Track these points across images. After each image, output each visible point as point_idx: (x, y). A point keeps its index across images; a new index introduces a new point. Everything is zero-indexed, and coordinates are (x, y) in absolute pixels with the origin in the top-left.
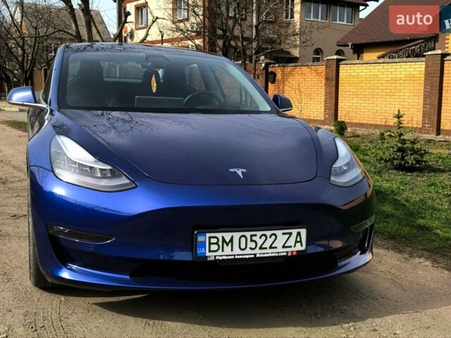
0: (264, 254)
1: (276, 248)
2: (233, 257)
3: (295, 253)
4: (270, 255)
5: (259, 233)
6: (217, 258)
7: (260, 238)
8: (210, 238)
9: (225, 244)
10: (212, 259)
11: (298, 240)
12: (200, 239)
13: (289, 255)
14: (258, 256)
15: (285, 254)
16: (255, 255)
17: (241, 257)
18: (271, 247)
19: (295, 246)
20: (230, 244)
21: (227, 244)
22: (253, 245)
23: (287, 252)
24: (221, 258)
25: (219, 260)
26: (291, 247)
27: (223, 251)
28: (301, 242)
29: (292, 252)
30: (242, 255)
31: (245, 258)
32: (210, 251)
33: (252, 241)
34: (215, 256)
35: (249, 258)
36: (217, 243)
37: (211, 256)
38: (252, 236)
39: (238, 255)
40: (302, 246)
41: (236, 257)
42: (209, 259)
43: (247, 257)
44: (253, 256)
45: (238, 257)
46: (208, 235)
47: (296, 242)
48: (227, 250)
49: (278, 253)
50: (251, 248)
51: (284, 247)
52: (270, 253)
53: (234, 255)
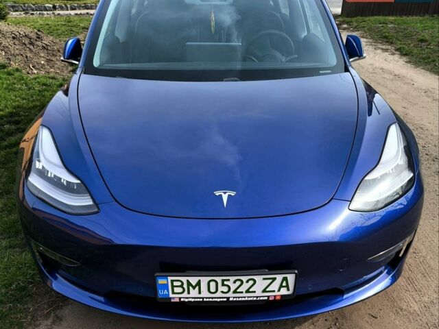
0: (239, 298)
1: (255, 292)
2: (201, 300)
3: (278, 298)
4: (246, 299)
5: (232, 279)
6: (182, 300)
7: (235, 282)
8: (172, 281)
9: (191, 288)
10: (177, 300)
11: (284, 284)
12: (161, 281)
13: (270, 299)
14: (231, 299)
15: (266, 298)
16: (228, 298)
17: (211, 300)
18: (248, 291)
19: (279, 290)
20: (197, 288)
21: (194, 288)
22: (225, 289)
23: (268, 297)
24: (187, 300)
25: (184, 302)
26: (274, 291)
27: (189, 293)
28: (287, 286)
29: (275, 296)
30: (212, 298)
31: (216, 302)
32: (173, 293)
33: (223, 285)
34: (180, 298)
35: (220, 301)
36: (182, 286)
37: (175, 298)
38: (223, 281)
39: (206, 298)
40: (288, 290)
41: (205, 300)
42: (172, 301)
43: (219, 300)
44: (225, 300)
45: (208, 300)
46: (170, 279)
47: (281, 286)
48: (194, 293)
49: (257, 297)
50: (222, 292)
51: (264, 291)
52: (246, 297)
53: (203, 298)
